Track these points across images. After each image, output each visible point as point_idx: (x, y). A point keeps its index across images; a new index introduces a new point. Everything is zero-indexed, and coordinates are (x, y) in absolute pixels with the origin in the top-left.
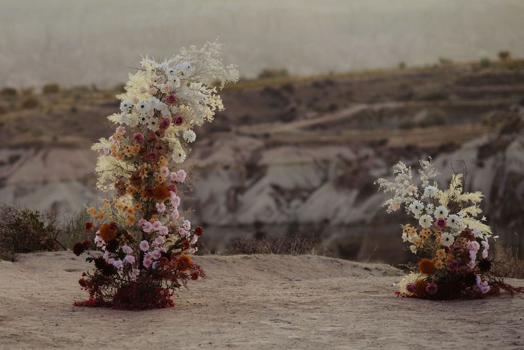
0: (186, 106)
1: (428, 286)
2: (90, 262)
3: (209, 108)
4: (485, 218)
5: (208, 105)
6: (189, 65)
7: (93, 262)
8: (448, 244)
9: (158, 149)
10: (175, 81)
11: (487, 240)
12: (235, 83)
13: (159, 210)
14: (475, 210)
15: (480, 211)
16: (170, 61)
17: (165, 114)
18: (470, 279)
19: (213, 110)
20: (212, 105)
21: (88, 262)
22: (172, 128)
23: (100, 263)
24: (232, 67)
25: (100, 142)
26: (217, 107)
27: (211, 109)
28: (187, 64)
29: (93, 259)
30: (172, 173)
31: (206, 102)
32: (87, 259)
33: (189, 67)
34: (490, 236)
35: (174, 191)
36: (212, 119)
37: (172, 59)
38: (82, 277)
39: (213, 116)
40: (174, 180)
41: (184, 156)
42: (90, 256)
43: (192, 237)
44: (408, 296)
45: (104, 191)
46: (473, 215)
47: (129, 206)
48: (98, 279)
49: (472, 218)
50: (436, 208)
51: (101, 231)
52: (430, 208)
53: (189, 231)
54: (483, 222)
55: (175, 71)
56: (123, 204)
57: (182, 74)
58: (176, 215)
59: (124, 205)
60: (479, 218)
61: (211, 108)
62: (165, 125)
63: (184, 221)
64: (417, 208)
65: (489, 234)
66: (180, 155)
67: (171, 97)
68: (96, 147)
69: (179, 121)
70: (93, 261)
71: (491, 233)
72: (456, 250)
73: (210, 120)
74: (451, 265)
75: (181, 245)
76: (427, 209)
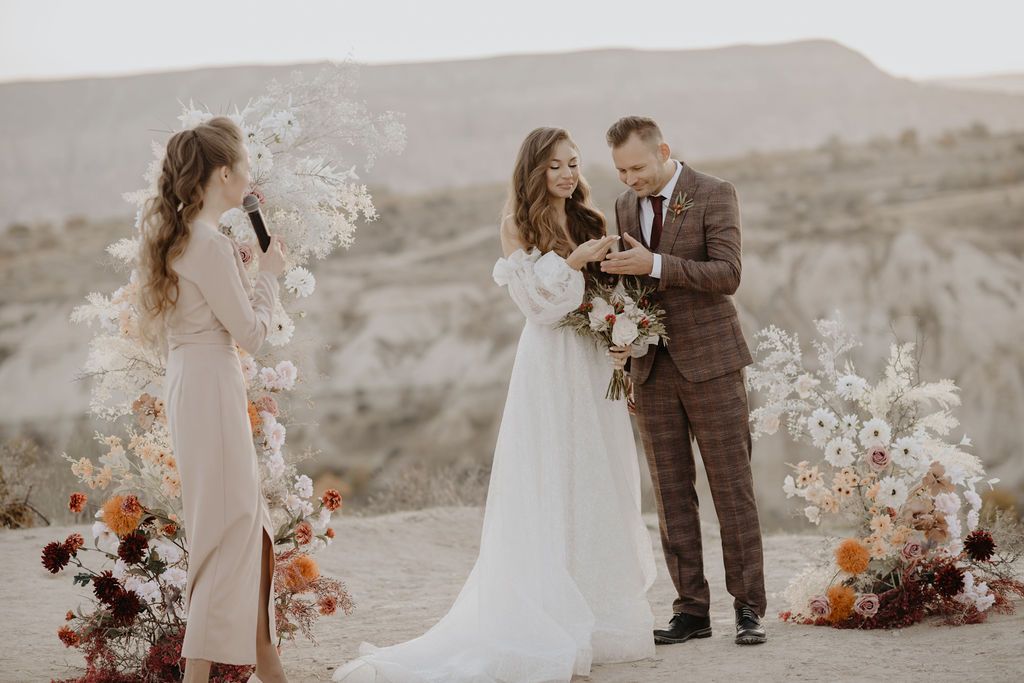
0: (289, 212)
1: (857, 601)
2: (83, 585)
3: (342, 215)
4: (969, 440)
5: (341, 210)
6: (291, 117)
7: (91, 585)
8: (895, 504)
10: (260, 156)
11: (973, 488)
12: (400, 154)
14: (943, 422)
15: (954, 423)
16: (247, 110)
17: (242, 234)
18: (951, 580)
19: (351, 219)
20: (349, 208)
21: (79, 584)
23: (106, 586)
24: (390, 117)
25: (89, 303)
26: (361, 214)
27: (347, 218)
28: (284, 116)
29: (91, 577)
30: (264, 370)
31: (335, 203)
32: (77, 578)
33: (289, 122)
34: (981, 478)
35: (270, 411)
36: (349, 240)
37: (251, 106)
38: (65, 623)
39: (352, 233)
40: (269, 386)
41: (290, 329)
42: (82, 571)
43: (316, 515)
44: (809, 622)
45: (109, 418)
46: (940, 433)
47: (167, 451)
48: (103, 625)
49: (938, 440)
50: (865, 423)
51: (106, 513)
52: (850, 425)
53: (310, 500)
54: (964, 449)
55: (259, 135)
56: (153, 446)
57: (277, 140)
58: (277, 466)
59: (157, 449)
60: (953, 439)
61: (347, 215)
63: (297, 477)
64: (821, 424)
65: (979, 475)
66: (280, 327)
68: (82, 313)
70: (92, 582)
71: (983, 472)
72: (915, 515)
73: (345, 242)
74: (907, 551)
75: (293, 535)
76: (843, 426)
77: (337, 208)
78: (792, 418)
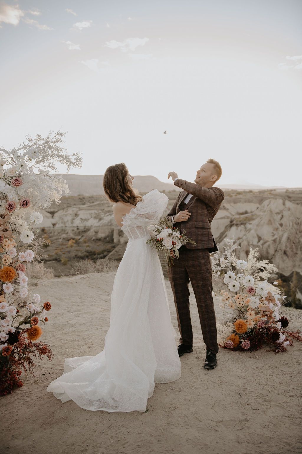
1: (243, 343)
3: (56, 192)
4: (277, 283)
5: (56, 189)
6: (36, 150)
9: (4, 231)
10: (22, 165)
13: (5, 291)
17: (11, 197)
19: (60, 193)
20: (59, 189)
22: (19, 210)
26: (63, 191)
27: (58, 193)
30: (20, 254)
31: (53, 187)
33: (35, 153)
34: (280, 296)
35: (22, 270)
36: (58, 202)
39: (60, 199)
40: (22, 260)
41: (32, 237)
46: (265, 279)
50: (245, 277)
52: (240, 278)
54: (275, 286)
57: (29, 159)
58: (24, 293)
60: (270, 282)
61: (58, 192)
62: (11, 207)
63: (34, 295)
64: (230, 277)
66: (28, 236)
67: (16, 180)
69: (25, 204)
71: (280, 294)
72: (264, 312)
73: (57, 202)
74: (260, 325)
75: (30, 321)
76: (238, 278)
77: (54, 189)
78: (215, 272)
